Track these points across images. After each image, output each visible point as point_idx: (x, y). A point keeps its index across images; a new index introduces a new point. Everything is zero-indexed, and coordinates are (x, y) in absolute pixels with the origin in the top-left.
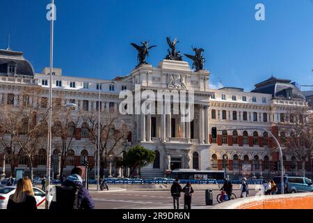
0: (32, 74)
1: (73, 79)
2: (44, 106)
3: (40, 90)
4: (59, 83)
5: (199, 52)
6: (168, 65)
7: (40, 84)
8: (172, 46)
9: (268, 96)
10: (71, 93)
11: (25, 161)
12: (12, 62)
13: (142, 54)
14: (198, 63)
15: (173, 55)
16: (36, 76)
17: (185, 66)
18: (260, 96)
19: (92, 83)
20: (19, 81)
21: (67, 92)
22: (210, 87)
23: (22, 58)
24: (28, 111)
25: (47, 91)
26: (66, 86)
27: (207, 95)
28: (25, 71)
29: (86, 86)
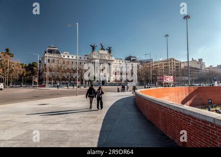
0: (60, 53)
1: (73, 56)
2: (64, 63)
3: (63, 59)
4: (68, 57)
5: (110, 48)
6: (101, 52)
7: (62, 57)
8: (102, 46)
9: (129, 61)
10: (72, 59)
11: (59, 80)
12: (54, 50)
13: (93, 48)
14: (110, 52)
15: (103, 49)
16: (61, 54)
17: (106, 52)
18: (127, 61)
19: (78, 57)
20: (56, 56)
21: (71, 59)
22: (113, 59)
23: (57, 49)
24: (59, 65)
25: (65, 59)
26: (70, 57)
27: (112, 61)
28: (58, 52)
29: (77, 58)
